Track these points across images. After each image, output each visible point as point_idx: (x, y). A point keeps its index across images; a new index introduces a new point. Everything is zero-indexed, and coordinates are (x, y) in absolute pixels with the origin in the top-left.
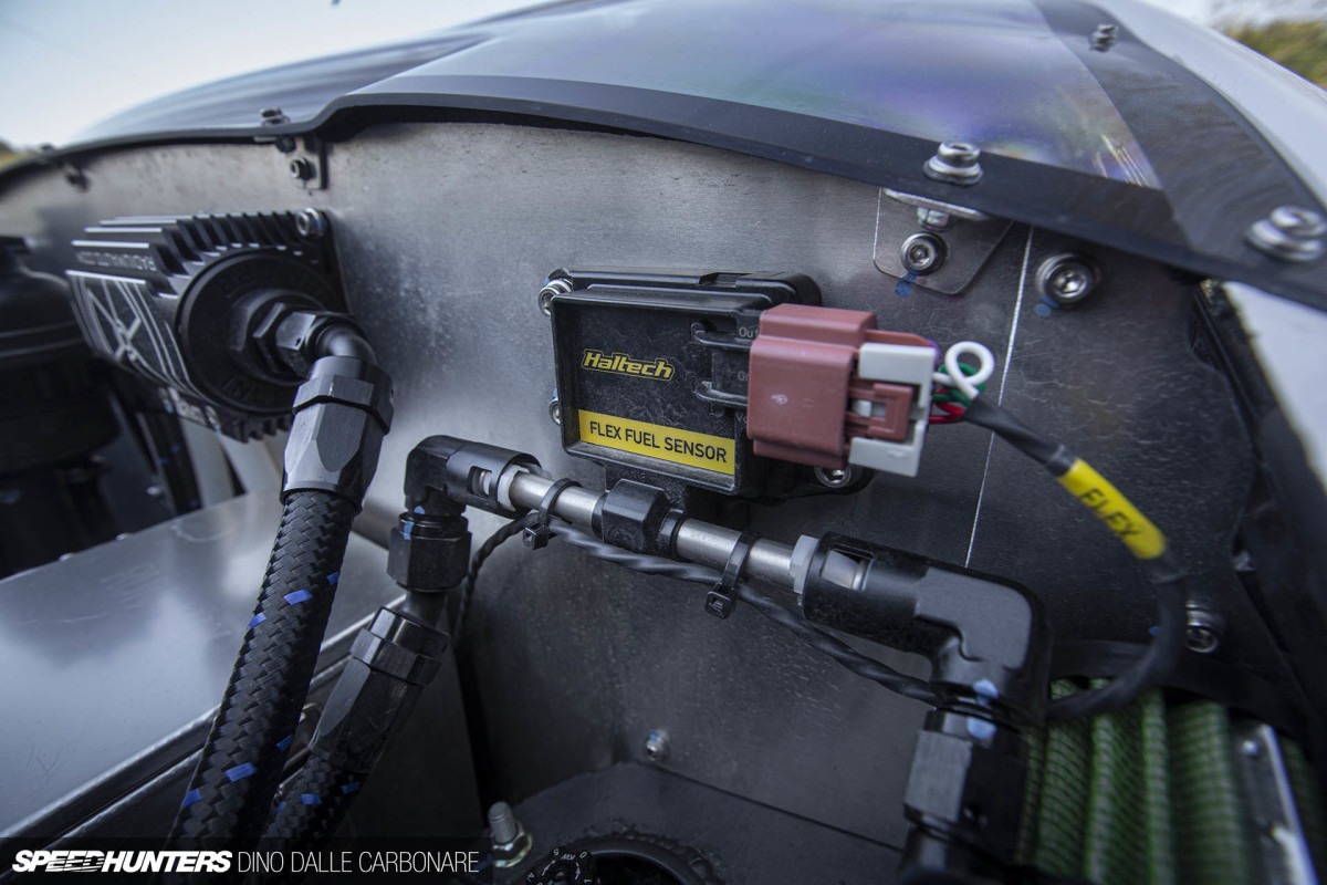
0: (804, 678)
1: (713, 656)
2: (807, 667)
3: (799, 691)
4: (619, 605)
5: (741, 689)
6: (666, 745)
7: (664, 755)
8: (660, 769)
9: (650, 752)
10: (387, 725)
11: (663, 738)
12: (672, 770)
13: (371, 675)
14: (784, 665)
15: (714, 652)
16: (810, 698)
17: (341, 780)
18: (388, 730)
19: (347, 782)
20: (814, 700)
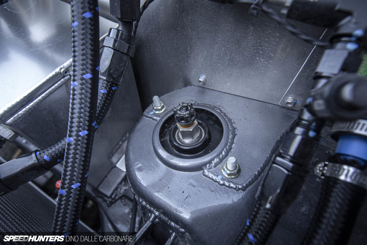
0: (261, 52)
1: (228, 46)
2: (263, 48)
3: (258, 57)
4: (194, 30)
5: (236, 58)
6: (205, 79)
7: (204, 83)
8: (202, 87)
9: (200, 81)
10: (123, 69)
11: (204, 77)
12: (206, 87)
13: (114, 52)
14: (255, 48)
15: (229, 45)
16: (261, 59)
17: (112, 86)
18: (123, 70)
19: (113, 87)
20: (263, 60)
